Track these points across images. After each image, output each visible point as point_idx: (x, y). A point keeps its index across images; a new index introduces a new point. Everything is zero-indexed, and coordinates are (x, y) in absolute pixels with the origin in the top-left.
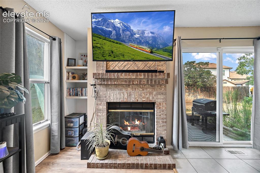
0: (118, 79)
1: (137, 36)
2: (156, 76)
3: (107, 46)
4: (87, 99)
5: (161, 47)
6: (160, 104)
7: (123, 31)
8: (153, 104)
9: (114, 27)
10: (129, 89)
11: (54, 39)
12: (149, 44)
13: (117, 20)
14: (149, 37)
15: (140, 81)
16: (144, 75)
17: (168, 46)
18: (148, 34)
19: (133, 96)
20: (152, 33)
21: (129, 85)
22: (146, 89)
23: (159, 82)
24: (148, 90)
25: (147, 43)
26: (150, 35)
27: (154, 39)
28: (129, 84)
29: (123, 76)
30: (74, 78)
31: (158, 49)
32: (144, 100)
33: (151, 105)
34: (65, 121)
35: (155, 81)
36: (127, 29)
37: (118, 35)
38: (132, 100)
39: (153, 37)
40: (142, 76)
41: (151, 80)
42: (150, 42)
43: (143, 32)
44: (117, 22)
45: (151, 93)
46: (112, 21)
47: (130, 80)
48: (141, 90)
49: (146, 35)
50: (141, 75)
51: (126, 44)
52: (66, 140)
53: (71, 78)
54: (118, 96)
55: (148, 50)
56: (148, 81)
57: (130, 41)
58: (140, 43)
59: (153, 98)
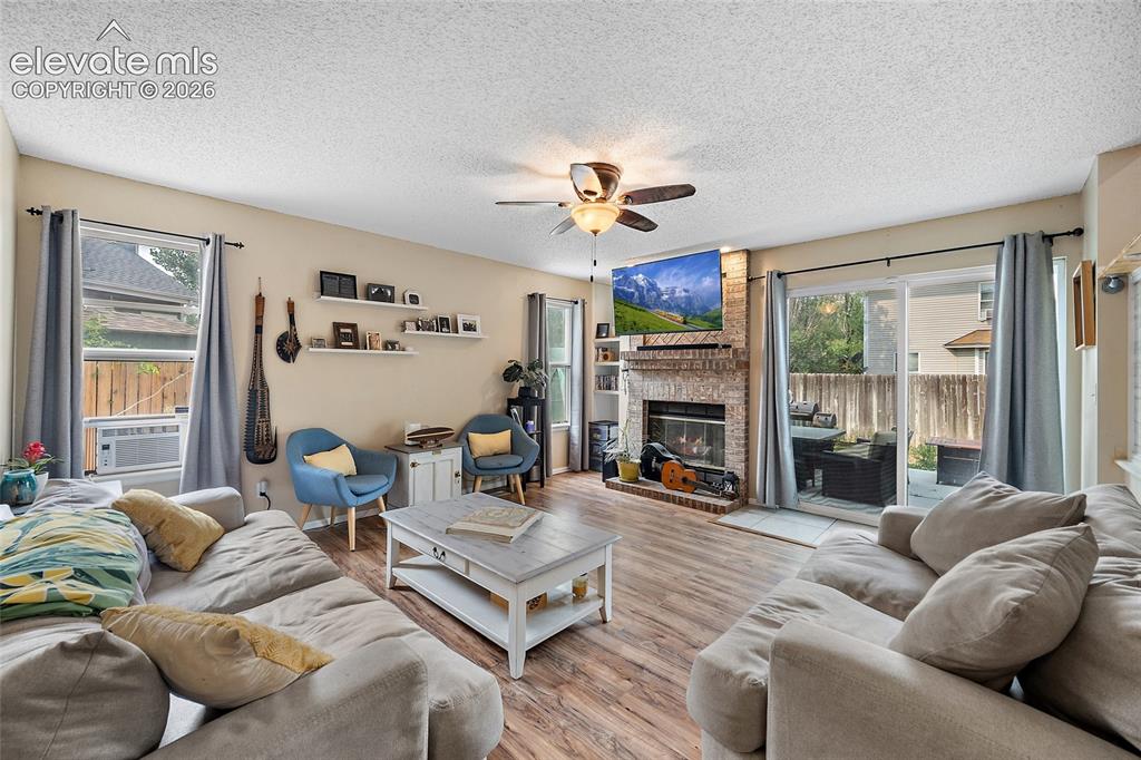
0: (655, 361)
1: (665, 297)
2: (713, 354)
3: (630, 315)
4: (617, 396)
5: (698, 313)
6: (733, 408)
7: (648, 290)
8: (722, 407)
9: (638, 287)
10: (678, 378)
11: (576, 303)
12: (681, 308)
13: (640, 276)
14: (682, 298)
15: (692, 365)
16: (694, 354)
17: (709, 310)
18: (680, 293)
19: (684, 392)
20: (686, 291)
21: (678, 371)
22: (708, 378)
23: (724, 366)
24: (711, 380)
25: (678, 308)
26: (683, 294)
27: (689, 300)
28: (674, 369)
29: (661, 355)
30: (606, 357)
31: (695, 316)
32: (703, 399)
33: (717, 411)
34: (590, 430)
35: (717, 364)
36: (653, 287)
37: (642, 297)
38: (683, 398)
39: (686, 297)
40: (690, 354)
41: (710, 362)
42: (683, 306)
43: (673, 291)
44: (640, 278)
45: (715, 387)
46: (635, 278)
47: (675, 362)
48: (698, 379)
49: (677, 295)
50: (688, 354)
51: (651, 311)
52: (590, 459)
53: (601, 358)
54: (661, 390)
55: (680, 319)
56: (704, 363)
57: (656, 306)
58: (669, 308)
59: (719, 396)
